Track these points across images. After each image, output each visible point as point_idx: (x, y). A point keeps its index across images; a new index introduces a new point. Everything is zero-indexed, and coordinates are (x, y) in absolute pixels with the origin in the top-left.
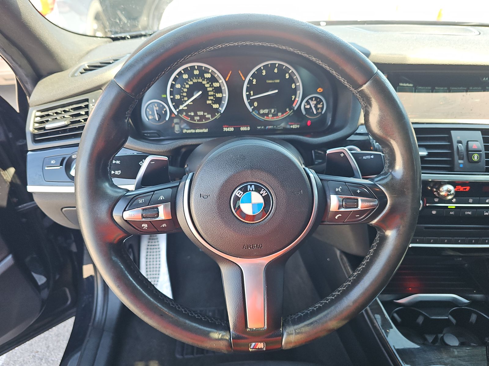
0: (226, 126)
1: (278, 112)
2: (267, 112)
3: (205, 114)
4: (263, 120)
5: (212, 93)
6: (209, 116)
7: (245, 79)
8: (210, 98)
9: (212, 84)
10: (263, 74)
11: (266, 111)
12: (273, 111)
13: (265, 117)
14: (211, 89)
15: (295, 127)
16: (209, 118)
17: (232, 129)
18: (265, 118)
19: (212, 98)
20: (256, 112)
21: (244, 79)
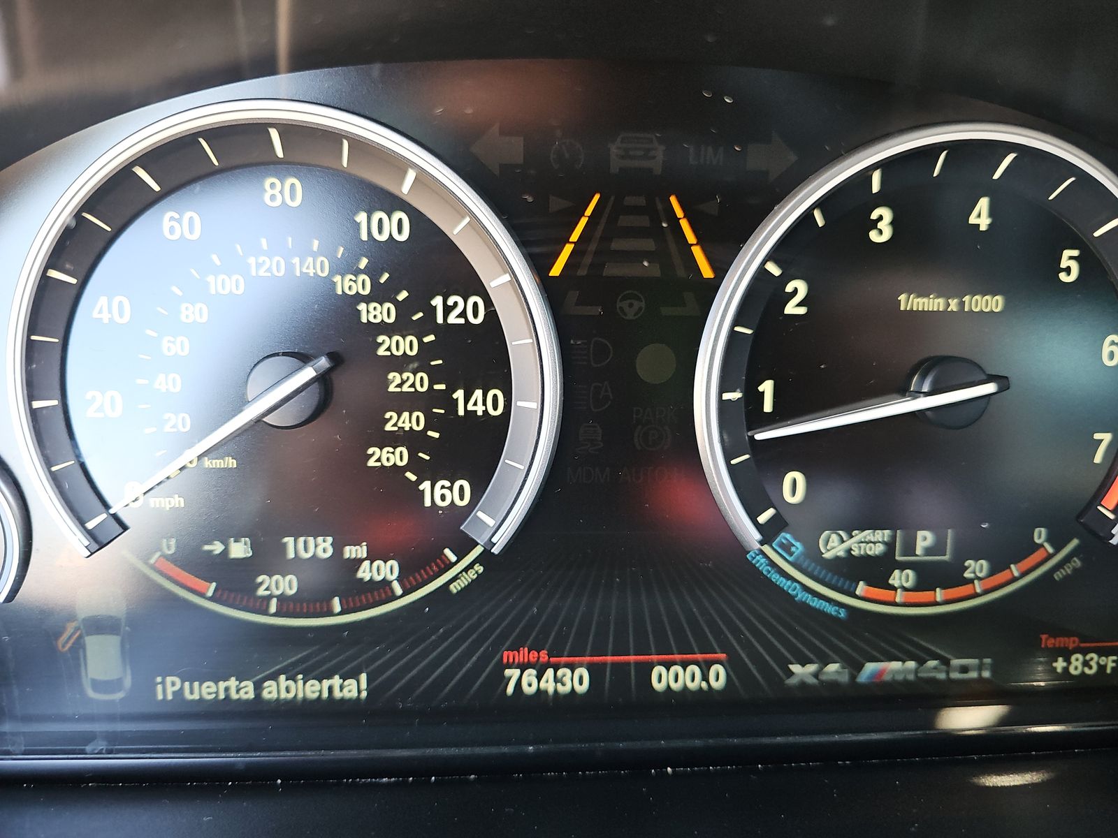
0: (523, 655)
1: (966, 551)
2: (878, 549)
3: (352, 552)
4: (843, 614)
5: (419, 382)
6: (388, 570)
7: (721, 270)
8: (397, 421)
9: (421, 301)
10: (874, 236)
11: (871, 542)
12: (924, 539)
13: (861, 588)
14: (406, 345)
15: (1086, 664)
16: (380, 591)
17: (576, 680)
18: (863, 597)
19: (412, 421)
20: (787, 548)
21: (707, 272)
